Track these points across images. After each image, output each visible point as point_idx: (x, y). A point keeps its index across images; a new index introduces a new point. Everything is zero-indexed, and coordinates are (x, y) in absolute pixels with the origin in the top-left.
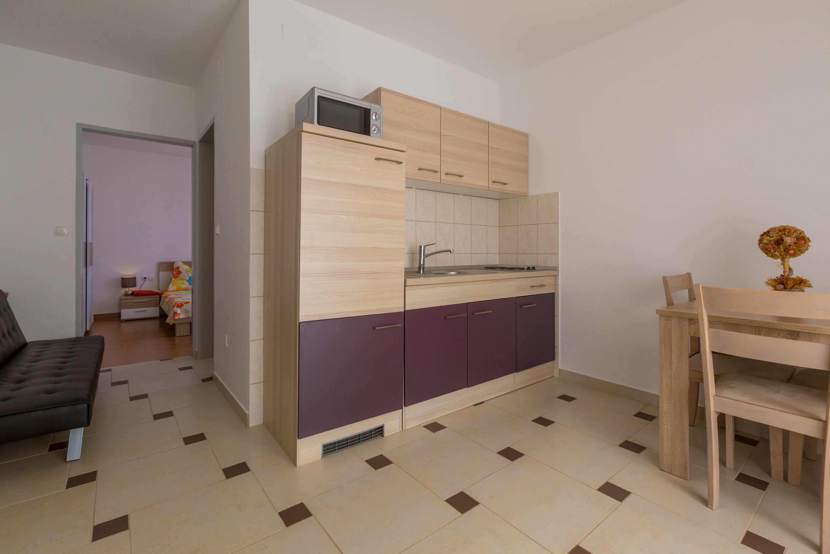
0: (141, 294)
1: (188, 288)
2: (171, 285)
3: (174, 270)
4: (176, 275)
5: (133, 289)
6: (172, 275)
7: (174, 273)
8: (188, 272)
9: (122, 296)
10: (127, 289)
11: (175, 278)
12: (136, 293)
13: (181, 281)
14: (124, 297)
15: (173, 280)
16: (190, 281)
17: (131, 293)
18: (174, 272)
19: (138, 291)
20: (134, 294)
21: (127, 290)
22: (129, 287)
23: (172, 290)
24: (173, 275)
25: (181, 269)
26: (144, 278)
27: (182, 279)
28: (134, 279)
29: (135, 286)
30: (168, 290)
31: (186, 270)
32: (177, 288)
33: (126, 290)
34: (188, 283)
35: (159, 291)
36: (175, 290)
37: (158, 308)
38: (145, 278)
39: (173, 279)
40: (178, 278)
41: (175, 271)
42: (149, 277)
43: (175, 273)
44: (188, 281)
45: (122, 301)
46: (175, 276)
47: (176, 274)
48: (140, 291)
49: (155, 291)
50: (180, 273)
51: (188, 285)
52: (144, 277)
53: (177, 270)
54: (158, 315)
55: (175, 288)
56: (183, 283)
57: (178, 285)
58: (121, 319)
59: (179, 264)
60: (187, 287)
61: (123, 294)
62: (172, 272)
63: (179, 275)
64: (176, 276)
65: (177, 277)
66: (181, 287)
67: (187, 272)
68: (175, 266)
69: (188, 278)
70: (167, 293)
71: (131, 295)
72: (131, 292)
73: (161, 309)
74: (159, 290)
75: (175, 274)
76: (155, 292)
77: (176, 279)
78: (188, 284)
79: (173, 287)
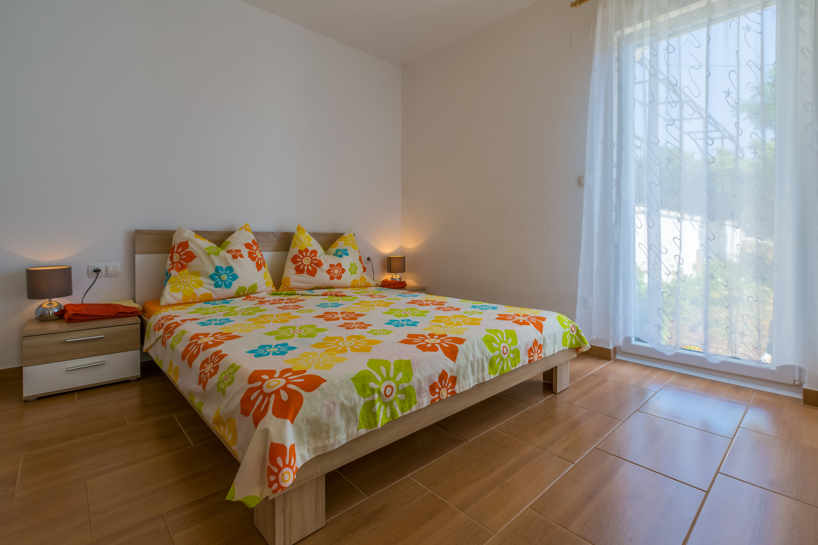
0: (86, 315)
1: (211, 295)
2: (168, 288)
3: (175, 250)
4: (181, 261)
5: (64, 301)
6: (169, 262)
7: (174, 258)
8: (212, 256)
9: (30, 321)
10: (45, 303)
11: (178, 270)
12: (70, 312)
13: (194, 278)
14: (35, 328)
15: (174, 277)
16: (216, 277)
17: (55, 314)
18: (175, 254)
19: (78, 305)
20: (66, 316)
21: (45, 306)
22: (49, 296)
23: (172, 301)
24: (173, 263)
25: (192, 247)
26: (95, 271)
27: (197, 273)
28: (66, 273)
29: (68, 292)
30: (163, 303)
31: (207, 249)
32: (184, 296)
33: (41, 305)
34: (213, 282)
35: (136, 305)
36: (181, 302)
37: (137, 353)
38: (97, 271)
39: (174, 272)
40: (186, 271)
41: (177, 252)
42: (106, 268)
43: (176, 257)
44: (211, 277)
45: (27, 342)
46: (177, 265)
47: (180, 259)
48: (82, 304)
49: (124, 304)
50: (191, 256)
51: (213, 288)
52: (93, 269)
53: (182, 250)
54: (137, 373)
55: (179, 296)
56: (200, 284)
57: (187, 287)
58: (24, 396)
59: (188, 235)
60: (209, 292)
61: (33, 316)
62: (170, 255)
63: (190, 263)
64: (182, 264)
65: (183, 267)
66: (194, 294)
67: (208, 254)
68: (177, 240)
69: (212, 271)
70: (164, 313)
71: (57, 317)
72: (56, 311)
73: (144, 355)
74: (135, 302)
75: (177, 260)
76: (126, 307)
77: (181, 272)
78: (211, 285)
79: (174, 294)
